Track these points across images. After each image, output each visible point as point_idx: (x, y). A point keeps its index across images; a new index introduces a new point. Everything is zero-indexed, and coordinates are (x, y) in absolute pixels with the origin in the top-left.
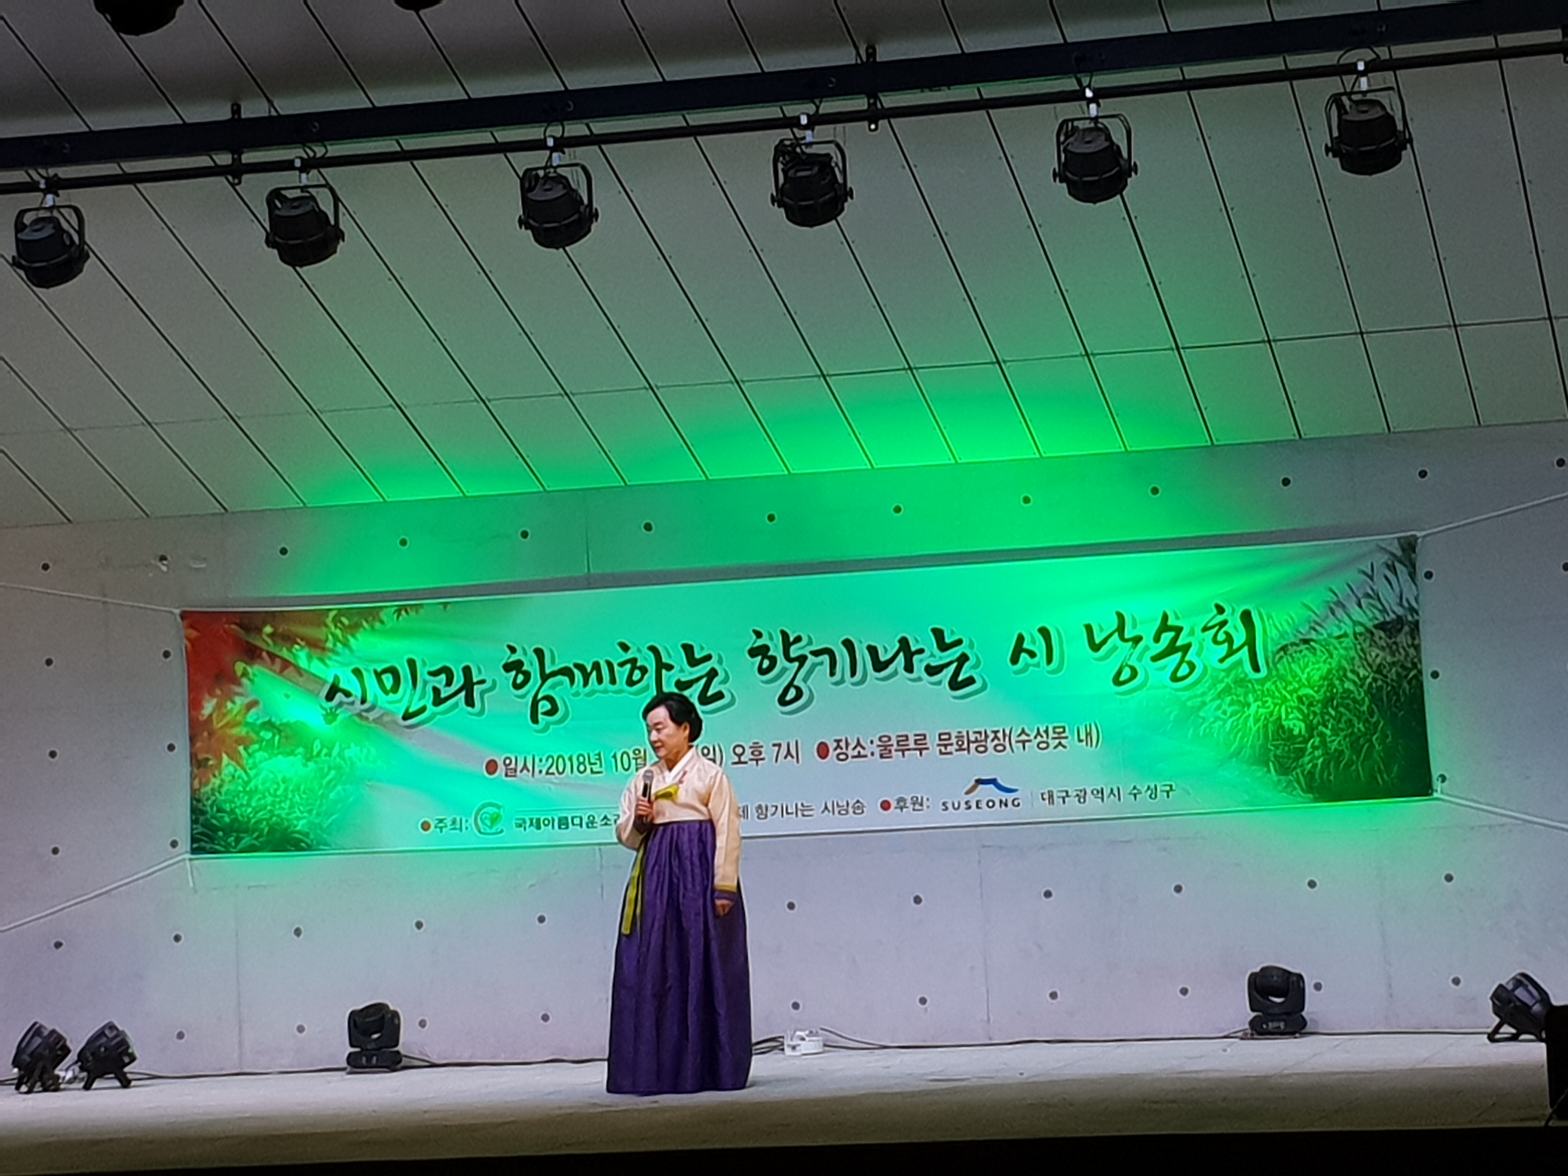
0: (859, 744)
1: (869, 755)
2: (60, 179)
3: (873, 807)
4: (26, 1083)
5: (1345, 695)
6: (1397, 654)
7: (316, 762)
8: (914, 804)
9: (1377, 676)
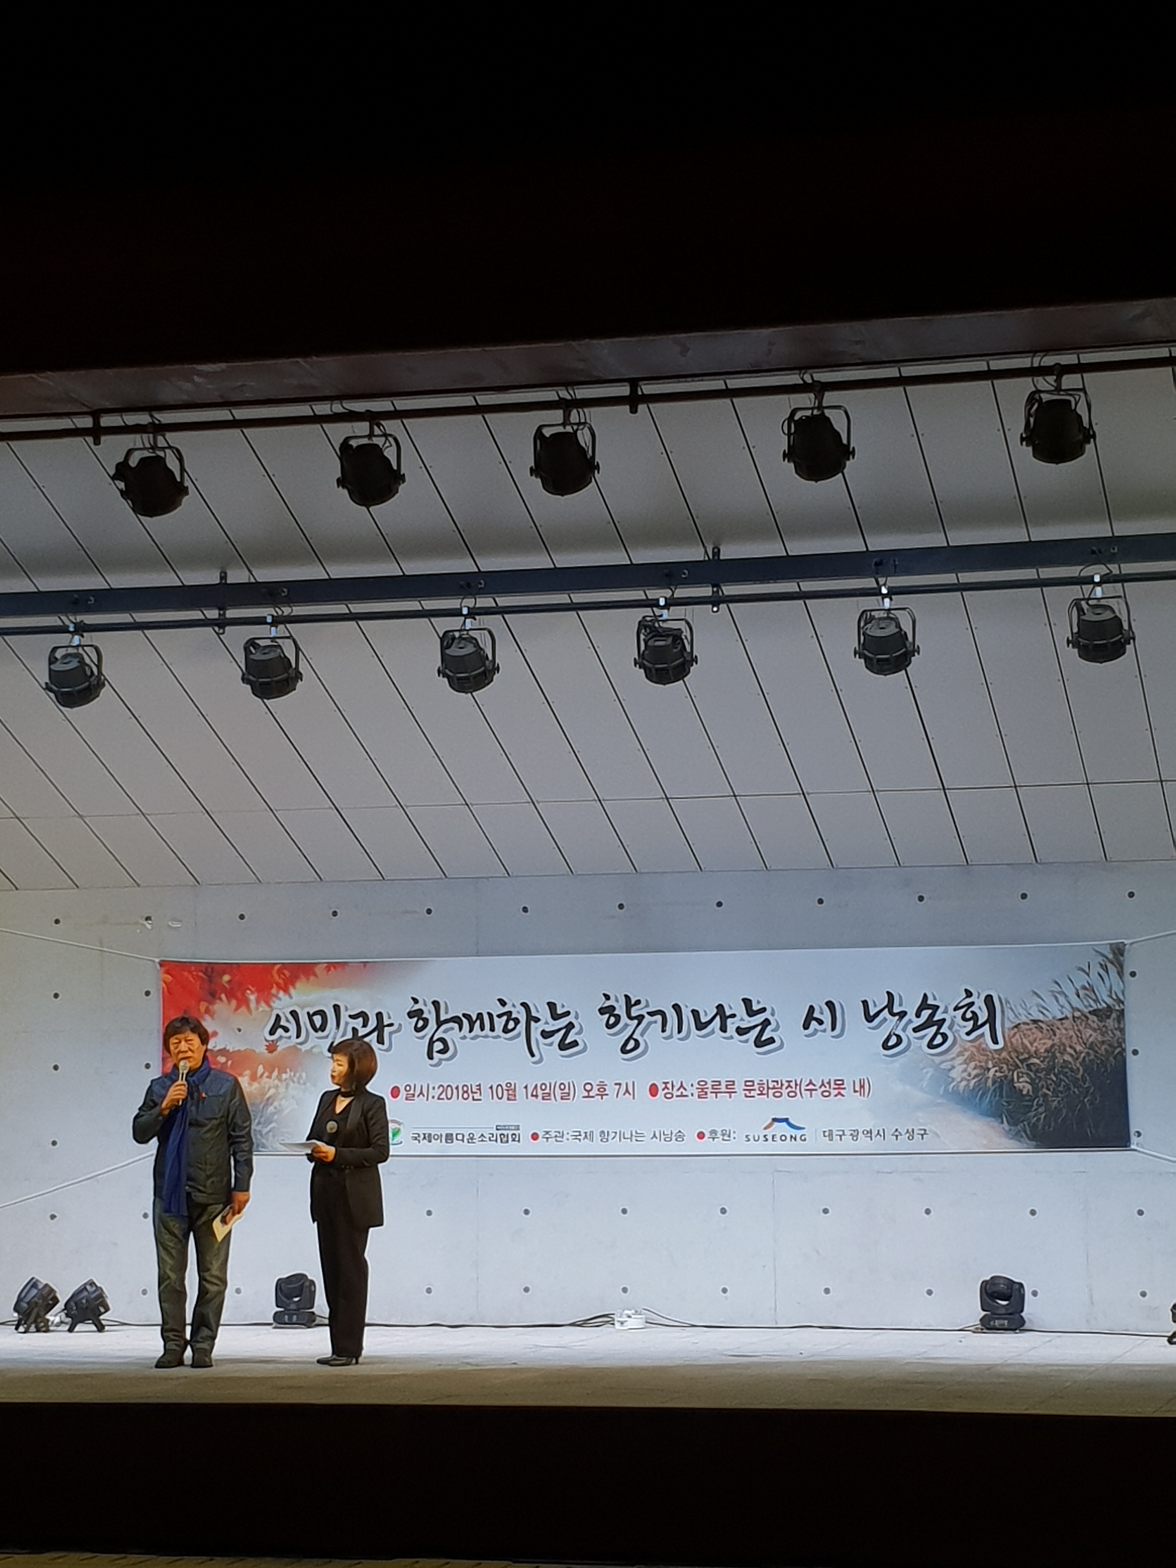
0: (682, 1086)
1: (690, 1095)
2: (85, 624)
3: (691, 1136)
4: (23, 1325)
5: (1063, 1065)
6: (1106, 1035)
7: (259, 1083)
8: (723, 1135)
9: (1090, 1051)
